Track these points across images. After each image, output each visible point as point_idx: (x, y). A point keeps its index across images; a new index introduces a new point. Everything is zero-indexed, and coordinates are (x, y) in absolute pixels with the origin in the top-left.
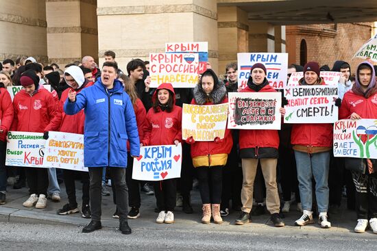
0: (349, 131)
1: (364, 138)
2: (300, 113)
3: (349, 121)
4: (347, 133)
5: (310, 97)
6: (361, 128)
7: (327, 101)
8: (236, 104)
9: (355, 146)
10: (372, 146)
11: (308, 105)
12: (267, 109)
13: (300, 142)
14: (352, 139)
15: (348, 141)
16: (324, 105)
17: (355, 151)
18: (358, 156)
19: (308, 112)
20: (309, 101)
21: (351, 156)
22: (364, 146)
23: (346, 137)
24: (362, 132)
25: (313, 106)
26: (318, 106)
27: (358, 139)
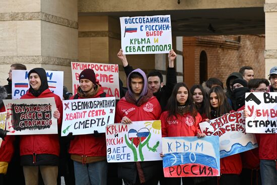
0: (121, 135)
1: (136, 141)
2: (77, 125)
3: (121, 125)
4: (119, 137)
5: (88, 110)
6: (132, 131)
7: (104, 113)
8: (13, 109)
9: (128, 150)
10: (145, 149)
11: (87, 118)
12: (44, 113)
13: (75, 152)
14: (124, 144)
15: (121, 145)
16: (101, 116)
17: (128, 155)
18: (132, 160)
19: (85, 124)
20: (87, 114)
21: (125, 160)
22: (137, 149)
23: (118, 142)
24: (134, 135)
25: (90, 119)
26: (95, 118)
27: (130, 142)
